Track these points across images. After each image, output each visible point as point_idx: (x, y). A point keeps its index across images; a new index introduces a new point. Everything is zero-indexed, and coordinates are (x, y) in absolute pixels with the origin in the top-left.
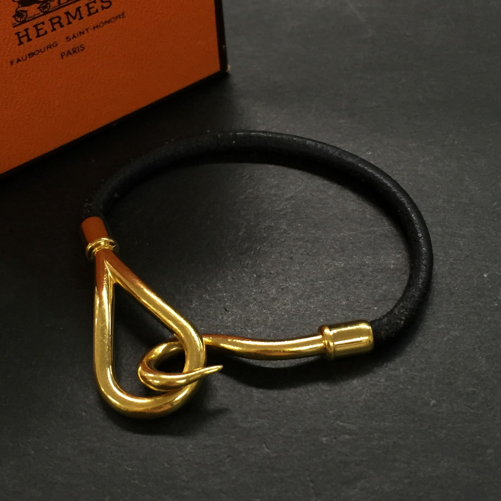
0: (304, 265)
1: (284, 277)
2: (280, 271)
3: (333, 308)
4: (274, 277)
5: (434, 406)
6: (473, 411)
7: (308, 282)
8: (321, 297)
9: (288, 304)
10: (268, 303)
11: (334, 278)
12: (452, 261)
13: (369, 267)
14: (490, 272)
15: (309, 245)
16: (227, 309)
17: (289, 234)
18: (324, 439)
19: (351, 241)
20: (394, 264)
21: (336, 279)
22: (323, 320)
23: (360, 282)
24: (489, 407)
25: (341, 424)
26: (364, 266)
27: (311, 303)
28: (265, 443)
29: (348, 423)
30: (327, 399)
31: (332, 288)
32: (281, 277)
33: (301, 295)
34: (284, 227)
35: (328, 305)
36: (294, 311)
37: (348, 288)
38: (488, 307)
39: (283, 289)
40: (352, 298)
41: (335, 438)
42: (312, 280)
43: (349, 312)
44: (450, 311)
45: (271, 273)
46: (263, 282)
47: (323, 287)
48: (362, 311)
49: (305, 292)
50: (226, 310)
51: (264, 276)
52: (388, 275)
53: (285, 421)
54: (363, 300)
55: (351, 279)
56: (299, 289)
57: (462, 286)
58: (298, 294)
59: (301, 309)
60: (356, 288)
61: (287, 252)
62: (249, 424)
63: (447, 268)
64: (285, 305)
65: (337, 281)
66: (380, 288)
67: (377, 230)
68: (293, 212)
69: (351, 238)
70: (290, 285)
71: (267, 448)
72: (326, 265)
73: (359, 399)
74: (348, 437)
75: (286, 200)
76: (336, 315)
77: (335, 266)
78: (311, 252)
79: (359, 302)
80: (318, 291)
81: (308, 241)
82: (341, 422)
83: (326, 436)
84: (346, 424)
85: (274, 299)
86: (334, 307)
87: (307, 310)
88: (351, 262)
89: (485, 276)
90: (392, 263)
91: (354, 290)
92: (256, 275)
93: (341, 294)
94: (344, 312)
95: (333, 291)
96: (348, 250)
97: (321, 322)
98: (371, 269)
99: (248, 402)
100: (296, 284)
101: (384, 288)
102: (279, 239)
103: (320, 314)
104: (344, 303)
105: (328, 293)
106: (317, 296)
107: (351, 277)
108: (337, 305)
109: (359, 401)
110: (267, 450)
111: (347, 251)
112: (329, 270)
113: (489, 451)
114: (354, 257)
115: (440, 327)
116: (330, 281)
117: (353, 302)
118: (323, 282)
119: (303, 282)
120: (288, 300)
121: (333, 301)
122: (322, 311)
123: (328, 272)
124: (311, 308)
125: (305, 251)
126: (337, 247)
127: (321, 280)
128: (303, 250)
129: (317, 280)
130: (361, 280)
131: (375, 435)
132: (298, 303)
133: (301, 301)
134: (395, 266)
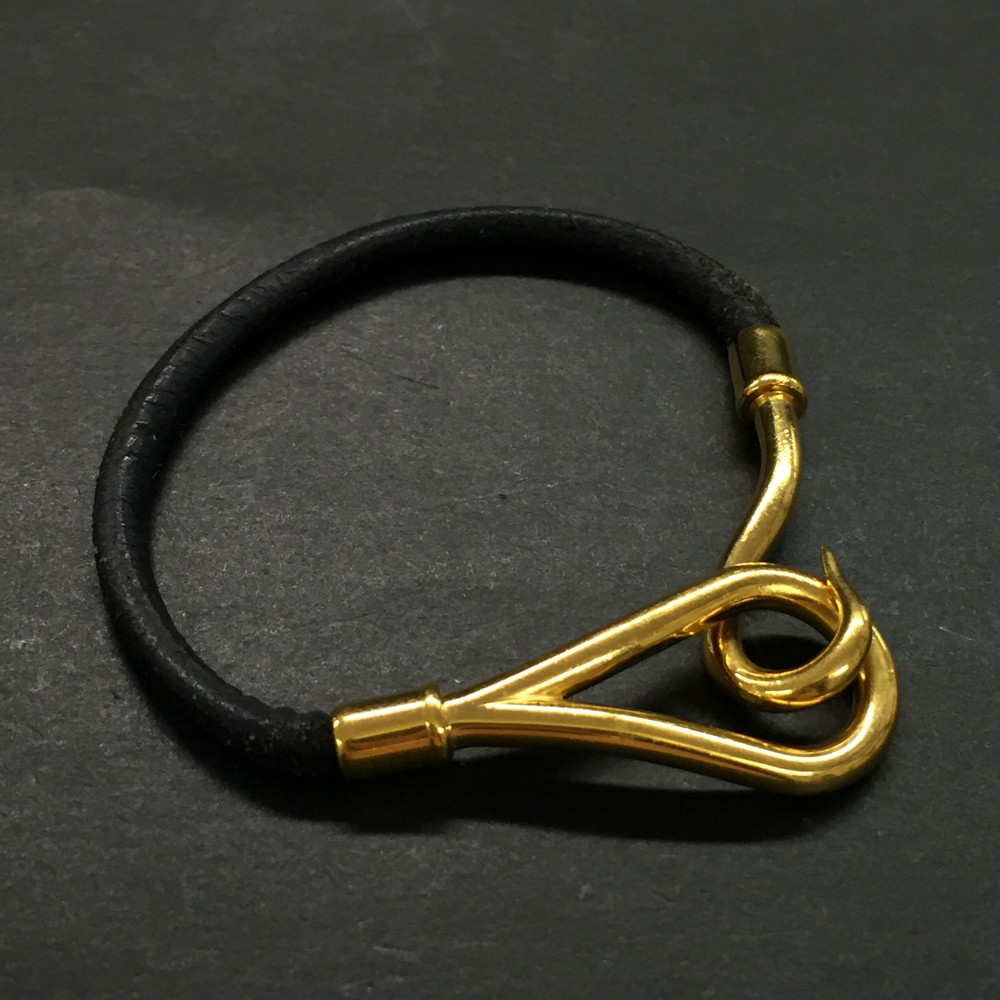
0: (295, 587)
1: (251, 615)
2: (240, 600)
3: (361, 683)
4: (228, 616)
5: (589, 897)
6: (671, 905)
7: (304, 626)
8: (335, 660)
9: (261, 677)
11: (364, 615)
12: (623, 570)
13: (441, 586)
15: (307, 541)
16: (120, 694)
17: (260, 515)
18: (347, 987)
19: (400, 529)
20: (496, 579)
21: (369, 617)
23: (421, 621)
24: (706, 894)
25: (386, 950)
26: (429, 585)
27: (312, 674)
29: (397, 948)
30: (351, 893)
31: (360, 637)
32: (243, 615)
33: (291, 656)
34: (251, 499)
35: (352, 677)
36: (274, 695)
37: (396, 637)
39: (247, 644)
40: (404, 660)
41: (370, 985)
42: (313, 621)
45: (220, 607)
46: (204, 629)
47: (338, 636)
49: (298, 648)
50: (117, 697)
51: (205, 614)
52: (484, 604)
53: (257, 952)
54: (428, 664)
55: (403, 615)
56: (284, 642)
58: (283, 655)
59: (291, 689)
60: (413, 636)
61: (255, 556)
62: (173, 964)
63: (611, 585)
64: (253, 679)
65: (370, 621)
66: (466, 633)
67: (457, 503)
68: (268, 464)
69: (401, 523)
70: (263, 634)
72: (346, 584)
73: (423, 892)
74: (400, 980)
75: (252, 435)
77: (365, 586)
78: (310, 555)
79: (420, 669)
80: (329, 646)
81: (304, 531)
82: (385, 946)
83: (349, 981)
84: (395, 950)
86: (365, 682)
87: (303, 691)
88: (400, 578)
90: (493, 578)
91: (409, 642)
92: (187, 612)
93: (379, 650)
95: (361, 645)
96: (394, 550)
98: (445, 592)
99: (171, 912)
100: (279, 632)
101: (475, 633)
102: (236, 528)
104: (386, 670)
105: (351, 650)
106: (325, 657)
107: (402, 612)
109: (424, 896)
111: (391, 553)
112: (352, 597)
113: (707, 993)
114: (409, 564)
116: (356, 622)
117: (407, 668)
118: (340, 624)
119: (295, 627)
120: (259, 669)
121: (362, 666)
122: (338, 692)
123: (349, 602)
124: (310, 684)
125: (297, 554)
126: (368, 543)
127: (334, 621)
128: (293, 551)
129: (326, 621)
130: (424, 618)
131: (461, 971)
132: (283, 675)
133: (291, 671)
134: (499, 584)
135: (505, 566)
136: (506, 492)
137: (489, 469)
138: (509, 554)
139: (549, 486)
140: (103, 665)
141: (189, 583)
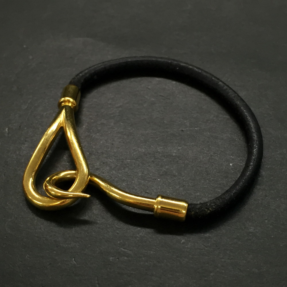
0: (119, 149)
1: (106, 156)
2: (104, 151)
3: (132, 177)
4: (100, 155)
5: (183, 243)
6: (206, 249)
7: (120, 160)
8: (127, 169)
9: (105, 173)
10: (93, 171)
11: (137, 159)
12: (212, 154)
13: (160, 153)
14: (234, 163)
15: (125, 137)
17: (114, 129)
18: (111, 258)
19: (151, 136)
20: (175, 153)
21: (138, 160)
22: (125, 184)
23: (152, 162)
24: (217, 247)
25: (123, 250)
26: (156, 152)
27: (119, 173)
28: (74, 258)
29: (127, 250)
30: (118, 233)
31: (135, 165)
32: (104, 155)
33: (115, 168)
34: (112, 124)
35: (130, 175)
36: (108, 177)
37: (144, 166)
38: (229, 184)
39: (104, 163)
40: (146, 172)
41: (118, 258)
42: (122, 159)
43: (142, 181)
44: (205, 185)
45: (98, 152)
46: (93, 158)
47: (128, 164)
48: (151, 181)
49: (117, 166)
51: (94, 154)
52: (171, 159)
53: (89, 245)
54: (152, 174)
55: (147, 160)
56: (113, 164)
57: (215, 170)
58: (113, 167)
59: (113, 177)
60: (149, 166)
61: (110, 140)
62: (67, 245)
63: (208, 158)
64: (103, 173)
65: (138, 161)
66: (164, 167)
67: (169, 131)
68: (119, 115)
69: (152, 135)
70: (108, 161)
71: (75, 260)
72: (133, 150)
73: (138, 236)
74: (126, 258)
75: (117, 108)
76: (133, 182)
77: (138, 151)
78: (125, 141)
79: (149, 175)
80: (125, 166)
81: (125, 134)
83: (112, 257)
85: (97, 169)
86: (134, 177)
87: (116, 177)
88: (149, 150)
89: (231, 164)
90: (175, 152)
91: (148, 167)
92: (89, 153)
93: (139, 169)
94: (139, 180)
95: (134, 167)
96: (149, 142)
97: (124, 185)
98: (161, 155)
100: (113, 161)
101: (167, 167)
103: (124, 181)
104: (140, 175)
105: (131, 168)
106: (124, 169)
108: (136, 176)
109: (138, 237)
110: (74, 262)
111: (148, 143)
112: (135, 154)
113: (212, 274)
114: (152, 146)
115: (197, 195)
116: (134, 160)
117: (146, 174)
118: (129, 161)
119: (117, 160)
120: (105, 170)
121: (133, 173)
122: (125, 179)
123: (134, 155)
124: (119, 176)
125: (122, 140)
126: (142, 139)
127: (128, 160)
128: (121, 139)
129: (126, 159)
130: (153, 161)
131: (143, 258)
132: (111, 173)
133: (114, 172)
134: (176, 154)
135: (179, 149)
136: (183, 129)
137: (180, 123)
138: (181, 146)
139: (196, 129)
140: (64, 164)
141: (91, 145)
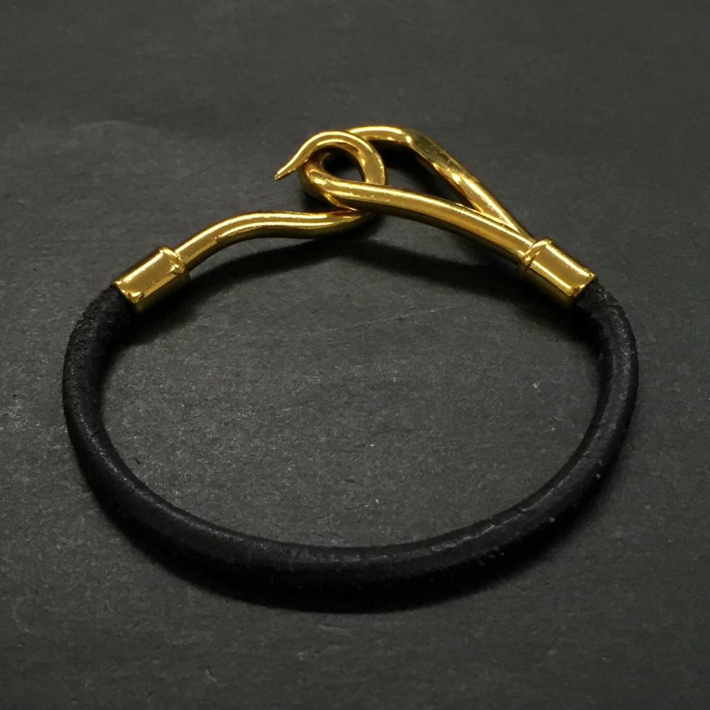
0: (258, 384)
1: (229, 405)
2: (221, 395)
3: (306, 449)
4: (213, 406)
6: (524, 593)
7: (265, 411)
8: (287, 433)
9: (237, 446)
10: (205, 447)
11: (306, 402)
12: (486, 367)
13: (360, 381)
14: (542, 380)
15: (266, 353)
16: (141, 461)
17: (234, 336)
18: (301, 654)
19: (331, 343)
20: (398, 375)
21: (310, 404)
22: (293, 468)
23: (346, 405)
24: (549, 585)
26: (351, 380)
27: (271, 443)
28: (208, 667)
29: (336, 627)
31: (304, 417)
32: (224, 405)
33: (258, 432)
34: (226, 326)
35: (299, 444)
36: (246, 458)
37: (329, 417)
38: (541, 434)
39: (226, 424)
40: (335, 433)
41: (317, 652)
42: (272, 408)
43: (331, 454)
44: (485, 443)
45: (207, 400)
46: (197, 415)
47: (289, 418)
48: (352, 451)
49: (261, 426)
50: (139, 463)
51: (196, 405)
52: (389, 393)
53: (239, 631)
54: (352, 434)
55: (333, 402)
56: (252, 422)
57: (501, 404)
58: (252, 431)
59: (257, 454)
60: (341, 415)
61: (231, 365)
62: (182, 640)
63: (478, 377)
64: (231, 448)
65: (311, 406)
66: (378, 413)
67: (369, 325)
68: (238, 302)
69: (331, 339)
70: (238, 417)
71: (211, 674)
72: (294, 382)
74: (336, 648)
76: (311, 459)
77: (306, 383)
78: (269, 362)
79: (346, 438)
80: (283, 424)
81: (263, 346)
82: (326, 625)
83: (303, 649)
84: (334, 628)
85: (214, 441)
86: (309, 447)
87: (267, 455)
88: (331, 377)
89: (535, 386)
90: (395, 374)
91: (338, 419)
92: (184, 404)
93: (318, 426)
94: (324, 454)
95: (305, 423)
96: (326, 357)
97: (289, 472)
98: (362, 385)
99: (180, 606)
100: (248, 415)
101: (384, 412)
102: (217, 346)
103: (287, 459)
104: (323, 439)
105: (298, 427)
106: (280, 432)
107: (333, 400)
108: (313, 444)
110: (211, 678)
111: (324, 359)
112: (298, 390)
113: (551, 652)
114: (336, 367)
115: (472, 468)
116: (301, 407)
117: (337, 437)
118: (289, 409)
119: (258, 411)
120: (235, 441)
121: (306, 437)
122: (290, 455)
123: (296, 394)
124: (272, 451)
125: (259, 362)
126: (309, 353)
127: (286, 407)
128: (257, 360)
129: (280, 408)
130: (347, 403)
131: (379, 641)
132: (252, 445)
133: (257, 441)
134: (399, 378)
135: (404, 366)
136: (403, 316)
137: (390, 301)
138: (407, 358)
139: (433, 311)
140: (128, 441)
141: (186, 384)
